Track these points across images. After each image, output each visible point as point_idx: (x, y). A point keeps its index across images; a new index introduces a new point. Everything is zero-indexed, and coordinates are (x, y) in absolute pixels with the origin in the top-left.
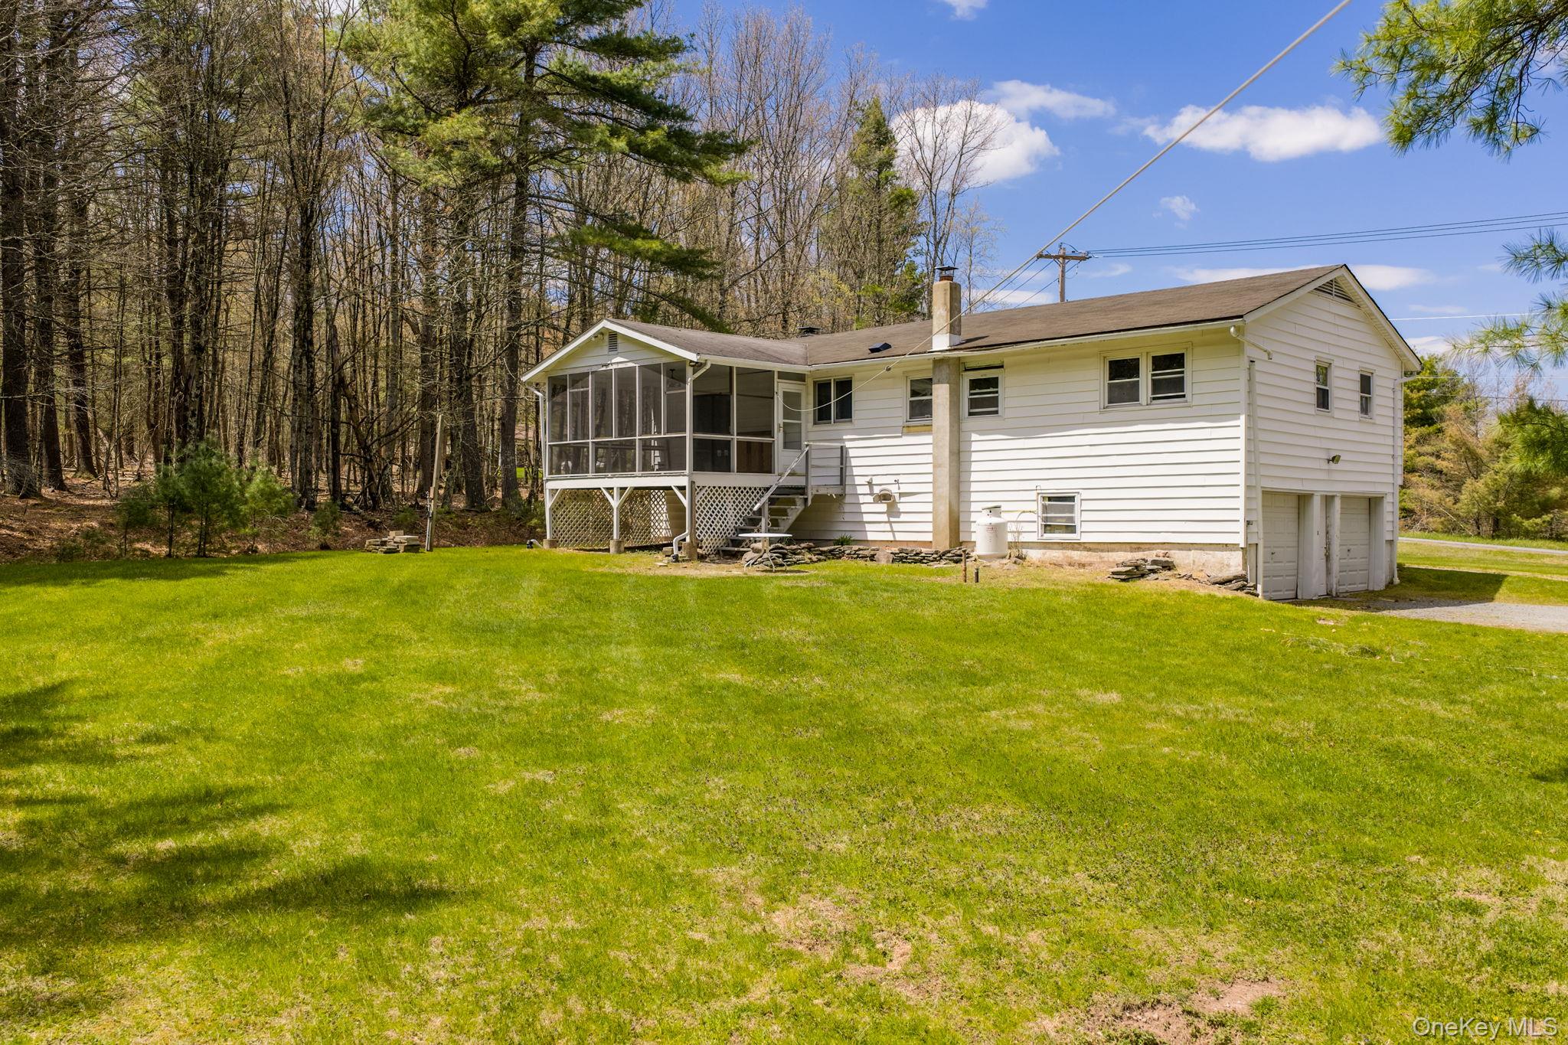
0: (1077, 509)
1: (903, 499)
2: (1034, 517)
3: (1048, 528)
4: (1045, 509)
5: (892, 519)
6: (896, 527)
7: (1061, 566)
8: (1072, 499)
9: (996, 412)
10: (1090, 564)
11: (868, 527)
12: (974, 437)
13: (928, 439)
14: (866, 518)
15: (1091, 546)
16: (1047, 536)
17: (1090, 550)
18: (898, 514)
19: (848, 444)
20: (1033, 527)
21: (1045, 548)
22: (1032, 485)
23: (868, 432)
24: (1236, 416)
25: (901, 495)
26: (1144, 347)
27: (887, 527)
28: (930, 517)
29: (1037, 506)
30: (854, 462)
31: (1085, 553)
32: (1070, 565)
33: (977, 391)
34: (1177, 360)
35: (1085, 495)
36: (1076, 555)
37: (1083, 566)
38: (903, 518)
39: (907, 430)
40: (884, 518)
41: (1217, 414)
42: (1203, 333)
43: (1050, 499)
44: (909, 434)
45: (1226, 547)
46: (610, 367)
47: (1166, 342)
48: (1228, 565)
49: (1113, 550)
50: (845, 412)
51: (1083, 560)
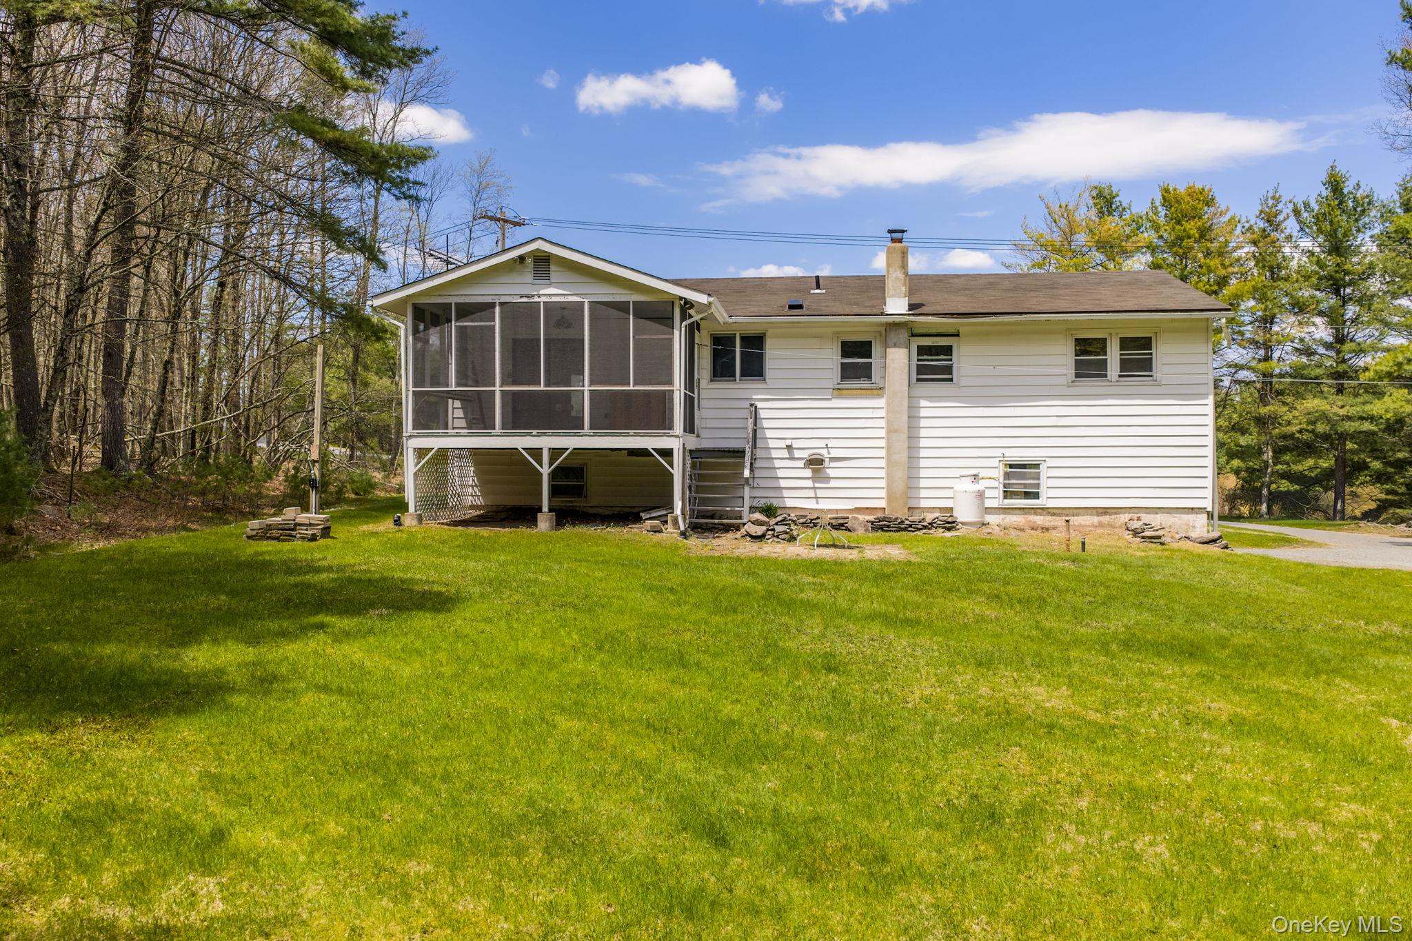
0: (1043, 476)
1: (832, 465)
2: (995, 484)
3: (1007, 494)
4: (1007, 476)
5: (817, 485)
6: (820, 493)
7: (1023, 530)
8: (1037, 466)
9: (951, 380)
10: (1054, 528)
11: (786, 493)
12: (923, 403)
13: (881, 402)
14: (783, 483)
15: (1055, 511)
16: (1006, 501)
17: (1054, 514)
18: (828, 479)
19: (759, 405)
20: (994, 493)
21: (1003, 513)
22: (998, 453)
23: (786, 393)
24: (1205, 396)
25: (832, 459)
26: (1112, 328)
27: (811, 493)
28: (883, 483)
29: (999, 473)
30: (766, 424)
31: (1049, 518)
32: (1032, 529)
33: (925, 357)
34: (1146, 343)
35: (1051, 462)
36: (1039, 520)
37: (1047, 529)
38: (833, 484)
39: (838, 392)
40: (809, 483)
41: (1185, 393)
42: (1172, 320)
43: (1011, 466)
44: (840, 397)
45: (1192, 510)
46: (536, 299)
47: (1137, 326)
48: (1194, 527)
49: (1078, 515)
50: (755, 369)
51: (1047, 525)
